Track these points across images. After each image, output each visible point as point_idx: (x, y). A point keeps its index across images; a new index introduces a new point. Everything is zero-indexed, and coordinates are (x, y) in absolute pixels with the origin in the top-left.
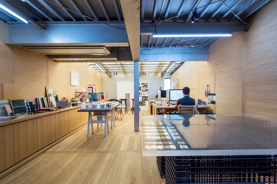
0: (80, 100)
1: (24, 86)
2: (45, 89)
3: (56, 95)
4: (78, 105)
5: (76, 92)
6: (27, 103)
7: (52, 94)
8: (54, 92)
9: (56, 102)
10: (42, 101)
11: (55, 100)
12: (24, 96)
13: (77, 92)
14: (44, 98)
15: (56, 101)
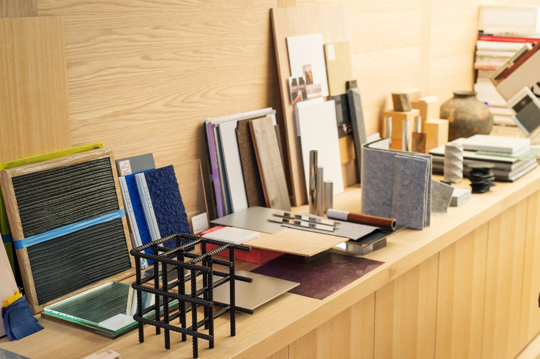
0: (518, 108)
1: (109, 32)
2: (264, 37)
3: (348, 85)
4: (511, 176)
5: (481, 35)
6: (132, 181)
7: (319, 78)
8: (331, 57)
9: (344, 139)
10: (246, 145)
11: (340, 128)
12: (115, 114)
13: (492, 38)
14: (256, 124)
15: (341, 134)
